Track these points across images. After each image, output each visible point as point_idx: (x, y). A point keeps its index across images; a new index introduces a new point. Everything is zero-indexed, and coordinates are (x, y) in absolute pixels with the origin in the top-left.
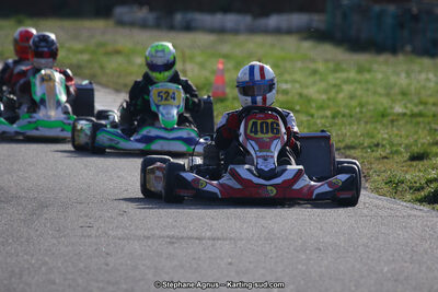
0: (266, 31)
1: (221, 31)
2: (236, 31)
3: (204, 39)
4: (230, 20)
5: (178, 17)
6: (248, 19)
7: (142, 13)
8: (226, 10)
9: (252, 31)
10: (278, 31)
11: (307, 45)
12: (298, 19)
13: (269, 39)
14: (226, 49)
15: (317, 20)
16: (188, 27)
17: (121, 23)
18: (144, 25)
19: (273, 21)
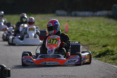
0: (97, 16)
1: (84, 16)
2: (88, 16)
4: (87, 13)
5: (73, 13)
6: (91, 13)
9: (93, 16)
10: (100, 16)
11: (107, 19)
12: (105, 12)
15: (110, 13)
16: (76, 16)
18: (63, 15)
19: (98, 13)
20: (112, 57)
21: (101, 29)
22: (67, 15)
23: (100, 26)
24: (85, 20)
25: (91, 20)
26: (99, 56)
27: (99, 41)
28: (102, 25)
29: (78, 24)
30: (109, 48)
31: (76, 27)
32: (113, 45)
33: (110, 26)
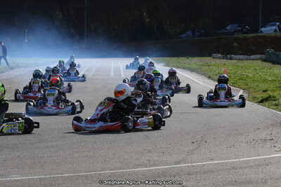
0: (250, 59)
1: (240, 59)
2: (242, 60)
3: (234, 61)
4: (242, 57)
5: (229, 56)
6: (246, 56)
7: (220, 55)
8: (241, 54)
9: (247, 59)
10: (254, 59)
12: (259, 56)
13: (251, 61)
14: (238, 64)
15: (263, 56)
16: (231, 59)
17: (214, 58)
18: (220, 58)
19: (252, 57)
20: (274, 102)
21: (258, 73)
22: (223, 59)
23: (256, 69)
24: (240, 64)
25: (246, 63)
26: (262, 102)
27: (257, 86)
28: (258, 69)
29: (235, 67)
30: (270, 93)
31: (234, 71)
32: (273, 91)
33: (265, 70)
